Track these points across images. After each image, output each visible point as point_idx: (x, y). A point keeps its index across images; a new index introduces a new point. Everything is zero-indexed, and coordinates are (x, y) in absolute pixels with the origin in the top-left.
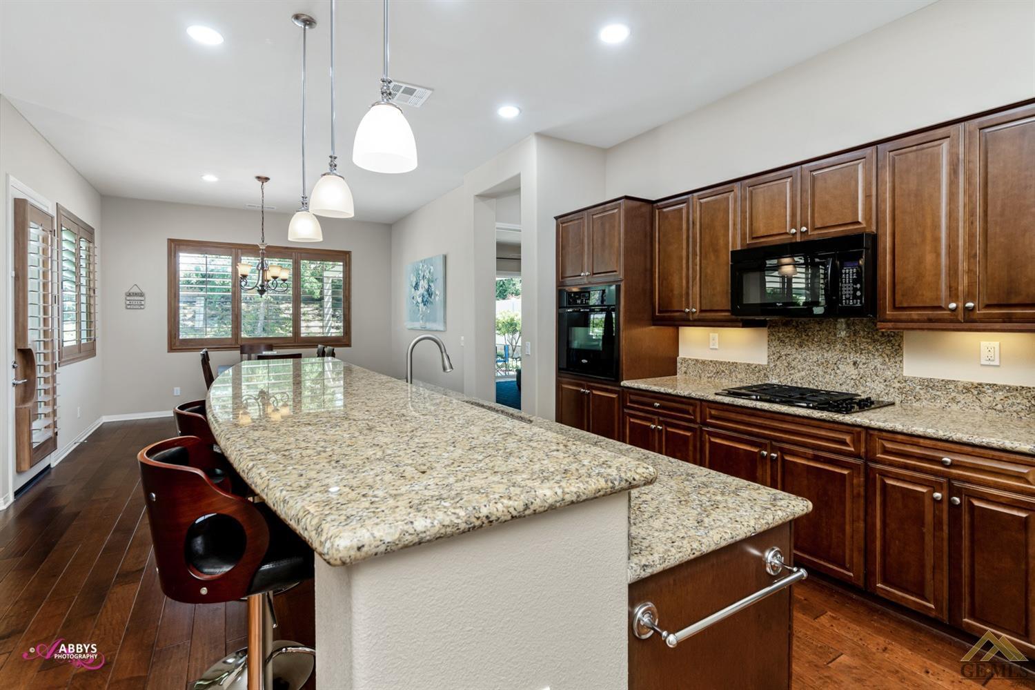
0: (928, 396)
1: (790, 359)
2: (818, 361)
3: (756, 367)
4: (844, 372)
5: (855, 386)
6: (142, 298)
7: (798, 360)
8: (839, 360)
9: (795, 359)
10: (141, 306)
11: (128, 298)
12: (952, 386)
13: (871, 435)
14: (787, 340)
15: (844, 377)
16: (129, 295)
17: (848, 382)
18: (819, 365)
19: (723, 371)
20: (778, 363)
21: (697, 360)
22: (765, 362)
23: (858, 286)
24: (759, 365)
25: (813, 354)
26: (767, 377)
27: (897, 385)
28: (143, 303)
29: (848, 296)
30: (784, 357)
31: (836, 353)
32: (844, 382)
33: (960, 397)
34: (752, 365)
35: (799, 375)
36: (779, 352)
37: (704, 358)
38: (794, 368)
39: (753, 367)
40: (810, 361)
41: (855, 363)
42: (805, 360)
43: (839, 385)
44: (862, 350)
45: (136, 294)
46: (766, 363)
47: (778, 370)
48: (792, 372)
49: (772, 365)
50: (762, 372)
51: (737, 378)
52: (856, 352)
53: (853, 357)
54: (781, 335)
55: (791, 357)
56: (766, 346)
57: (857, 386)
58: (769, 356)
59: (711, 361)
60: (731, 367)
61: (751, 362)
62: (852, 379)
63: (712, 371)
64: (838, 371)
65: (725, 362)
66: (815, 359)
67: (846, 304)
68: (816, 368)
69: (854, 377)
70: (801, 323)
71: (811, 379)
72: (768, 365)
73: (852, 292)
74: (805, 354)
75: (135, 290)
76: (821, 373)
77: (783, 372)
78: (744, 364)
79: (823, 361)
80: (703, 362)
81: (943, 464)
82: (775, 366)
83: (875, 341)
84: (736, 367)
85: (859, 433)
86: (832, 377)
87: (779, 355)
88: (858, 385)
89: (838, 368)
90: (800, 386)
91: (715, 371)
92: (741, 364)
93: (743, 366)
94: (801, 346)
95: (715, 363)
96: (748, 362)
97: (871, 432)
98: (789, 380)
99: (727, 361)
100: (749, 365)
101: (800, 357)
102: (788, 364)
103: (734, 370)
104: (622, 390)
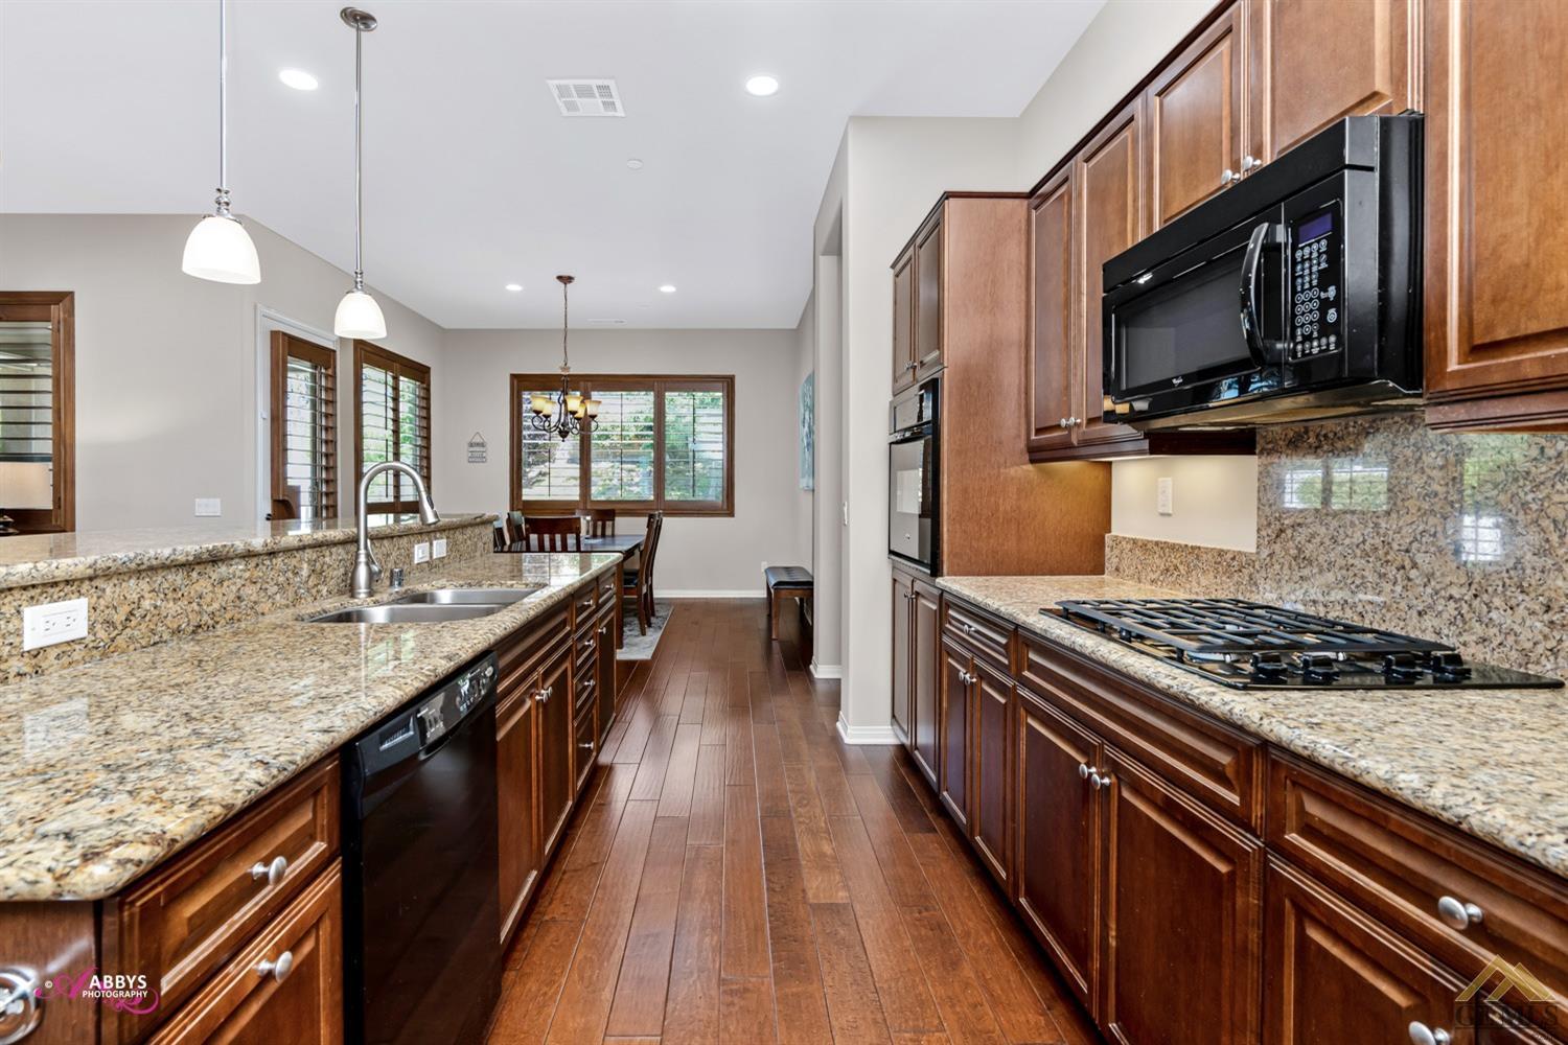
1: (1302, 536)
2: (1364, 542)
3: (1233, 559)
4: (1430, 577)
5: (1459, 622)
6: (482, 449)
7: (1318, 539)
8: (1416, 539)
9: (1313, 536)
10: (482, 459)
11: (472, 449)
15: (1429, 590)
16: (471, 445)
17: (1440, 608)
18: (1366, 554)
19: (1176, 568)
20: (1277, 547)
21: (1135, 541)
22: (1251, 546)
23: (1331, 292)
24: (1240, 553)
25: (1352, 524)
26: (1256, 584)
28: (484, 455)
29: (1307, 330)
30: (1289, 532)
31: (1408, 518)
32: (1430, 607)
34: (1227, 553)
35: (1320, 581)
36: (1279, 520)
37: (1146, 538)
38: (1311, 563)
39: (1230, 556)
40: (1347, 541)
42: (1334, 540)
43: (1415, 614)
45: (478, 445)
46: (1254, 550)
47: (1277, 567)
48: (1306, 572)
49: (1265, 553)
50: (1246, 572)
51: (1199, 583)
55: (1305, 533)
56: (1255, 506)
57: (1465, 623)
58: (1259, 530)
59: (1157, 543)
60: (1190, 558)
61: (1225, 548)
62: (1451, 597)
63: (1158, 567)
64: (1413, 573)
65: (1180, 546)
66: (1357, 538)
67: (1304, 355)
68: (1359, 563)
69: (1455, 592)
70: (1325, 436)
71: (1347, 595)
72: (1258, 553)
73: (1317, 315)
74: (1335, 523)
75: (477, 440)
76: (1371, 577)
77: (1286, 572)
78: (1212, 549)
79: (1377, 541)
80: (1145, 546)
82: (1271, 555)
84: (1197, 558)
86: (1398, 589)
87: (1278, 527)
88: (1467, 617)
89: (1415, 565)
91: (1162, 567)
92: (1208, 550)
93: (1210, 556)
95: (1164, 547)
96: (1218, 547)
98: (1299, 593)
99: (1183, 543)
100: (1221, 553)
101: (1323, 530)
102: (1300, 550)
103: (1195, 566)
104: (941, 595)
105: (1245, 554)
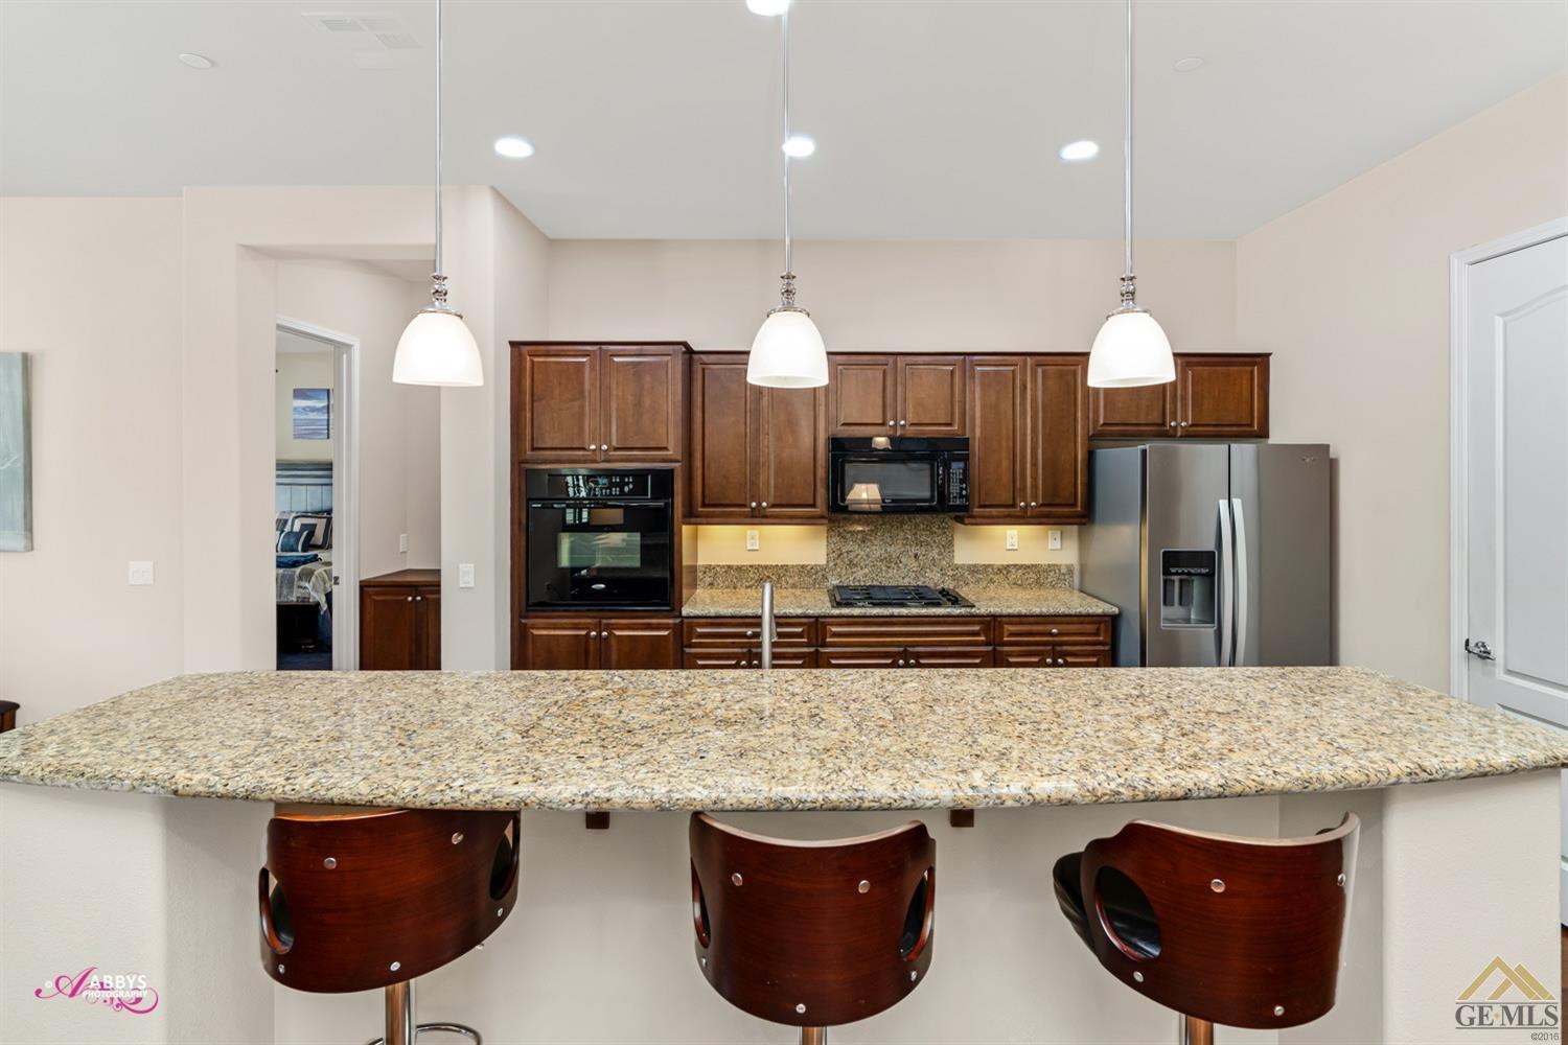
0: (974, 580)
1: (852, 556)
2: (881, 556)
3: (812, 568)
4: (906, 566)
7: (860, 556)
8: (901, 553)
9: (857, 555)
12: (990, 569)
13: (1000, 622)
14: (848, 536)
15: (906, 570)
17: (909, 575)
18: (882, 561)
19: (768, 577)
20: (839, 561)
21: (729, 567)
22: (823, 562)
23: (964, 486)
24: (816, 565)
25: (876, 549)
26: (826, 578)
27: (950, 573)
29: (954, 495)
30: (845, 555)
31: (898, 546)
32: (906, 576)
33: (996, 578)
34: (807, 566)
35: (861, 573)
36: (839, 549)
37: (739, 564)
38: (856, 566)
39: (809, 568)
40: (873, 556)
41: (916, 556)
42: (868, 556)
43: (901, 579)
44: (922, 542)
46: (825, 562)
47: (839, 569)
48: (854, 570)
49: (831, 564)
50: (820, 574)
51: (787, 583)
52: (917, 544)
53: (914, 550)
54: (841, 530)
55: (854, 554)
56: (825, 543)
58: (828, 555)
59: (751, 566)
60: (779, 571)
61: (806, 563)
62: (913, 571)
63: (752, 579)
64: (900, 565)
65: (772, 566)
66: (878, 554)
67: (954, 502)
68: (879, 564)
69: (915, 569)
71: (874, 575)
72: (827, 565)
73: (958, 492)
74: (868, 550)
76: (884, 568)
77: (844, 571)
78: (797, 566)
80: (739, 568)
81: (1051, 635)
82: (835, 565)
83: (932, 533)
84: (786, 571)
85: (989, 622)
86: (895, 571)
87: (839, 552)
88: (919, 576)
89: (901, 562)
90: (862, 584)
91: (756, 578)
92: (793, 566)
93: (796, 569)
95: (757, 568)
96: (801, 563)
97: (999, 619)
98: (851, 579)
99: (774, 564)
100: (803, 567)
101: (862, 553)
102: (851, 562)
103: (784, 575)
104: (682, 622)
105: (820, 566)
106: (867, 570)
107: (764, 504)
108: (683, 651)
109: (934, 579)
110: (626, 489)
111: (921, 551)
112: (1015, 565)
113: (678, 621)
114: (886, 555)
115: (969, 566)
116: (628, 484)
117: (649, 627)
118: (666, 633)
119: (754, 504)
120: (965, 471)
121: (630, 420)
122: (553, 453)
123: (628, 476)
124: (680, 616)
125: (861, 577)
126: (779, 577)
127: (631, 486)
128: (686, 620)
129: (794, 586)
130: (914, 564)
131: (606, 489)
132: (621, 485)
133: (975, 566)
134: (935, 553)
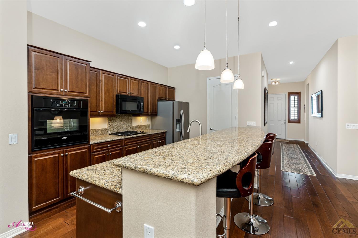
8: (123, 124)
13: (152, 135)
14: (112, 120)
18: (119, 126)
22: (106, 127)
23: (143, 108)
27: (132, 128)
30: (112, 125)
31: (123, 122)
33: (139, 128)
34: (103, 129)
35: (115, 129)
36: (110, 124)
41: (126, 125)
42: (117, 125)
44: (127, 121)
47: (110, 129)
48: (114, 129)
49: (109, 128)
50: (106, 131)
53: (125, 123)
54: (111, 119)
55: (114, 125)
56: (107, 123)
61: (103, 128)
69: (126, 128)
71: (118, 130)
74: (117, 124)
81: (159, 137)
82: (110, 128)
83: (129, 119)
90: (116, 132)
92: (100, 129)
93: (100, 130)
94: (116, 122)
96: (102, 128)
98: (113, 131)
99: (95, 129)
100: (102, 129)
101: (115, 125)
102: (113, 127)
103: (98, 132)
104: (91, 146)
105: (106, 128)
106: (116, 129)
107: (102, 111)
108: (91, 154)
109: (129, 129)
110: (74, 105)
111: (127, 123)
112: (142, 125)
113: (89, 146)
114: (120, 125)
115: (135, 126)
116: (74, 103)
117: (81, 149)
118: (86, 150)
119: (99, 111)
120: (143, 104)
121: (74, 82)
122: (44, 90)
123: (75, 101)
124: (90, 144)
125: (115, 130)
126: (96, 133)
127: (76, 104)
128: (91, 145)
129: (100, 135)
130: (125, 126)
131: (67, 105)
132: (72, 104)
133: (136, 126)
134: (129, 124)
